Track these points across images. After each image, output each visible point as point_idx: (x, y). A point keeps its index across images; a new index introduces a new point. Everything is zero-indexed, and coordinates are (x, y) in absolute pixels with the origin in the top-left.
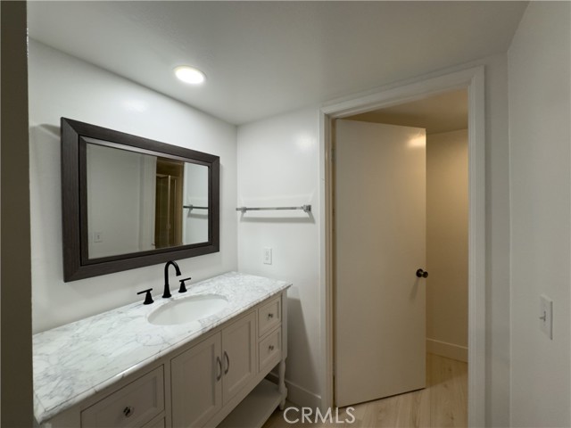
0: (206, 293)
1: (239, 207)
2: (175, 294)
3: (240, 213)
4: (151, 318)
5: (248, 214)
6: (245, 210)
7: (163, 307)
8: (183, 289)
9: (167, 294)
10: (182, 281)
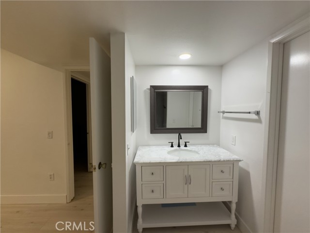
0: (194, 150)
1: (222, 111)
2: (182, 147)
3: (222, 114)
4: (169, 153)
5: (226, 115)
6: (224, 112)
7: (176, 150)
8: (186, 146)
9: (179, 146)
10: (186, 142)
